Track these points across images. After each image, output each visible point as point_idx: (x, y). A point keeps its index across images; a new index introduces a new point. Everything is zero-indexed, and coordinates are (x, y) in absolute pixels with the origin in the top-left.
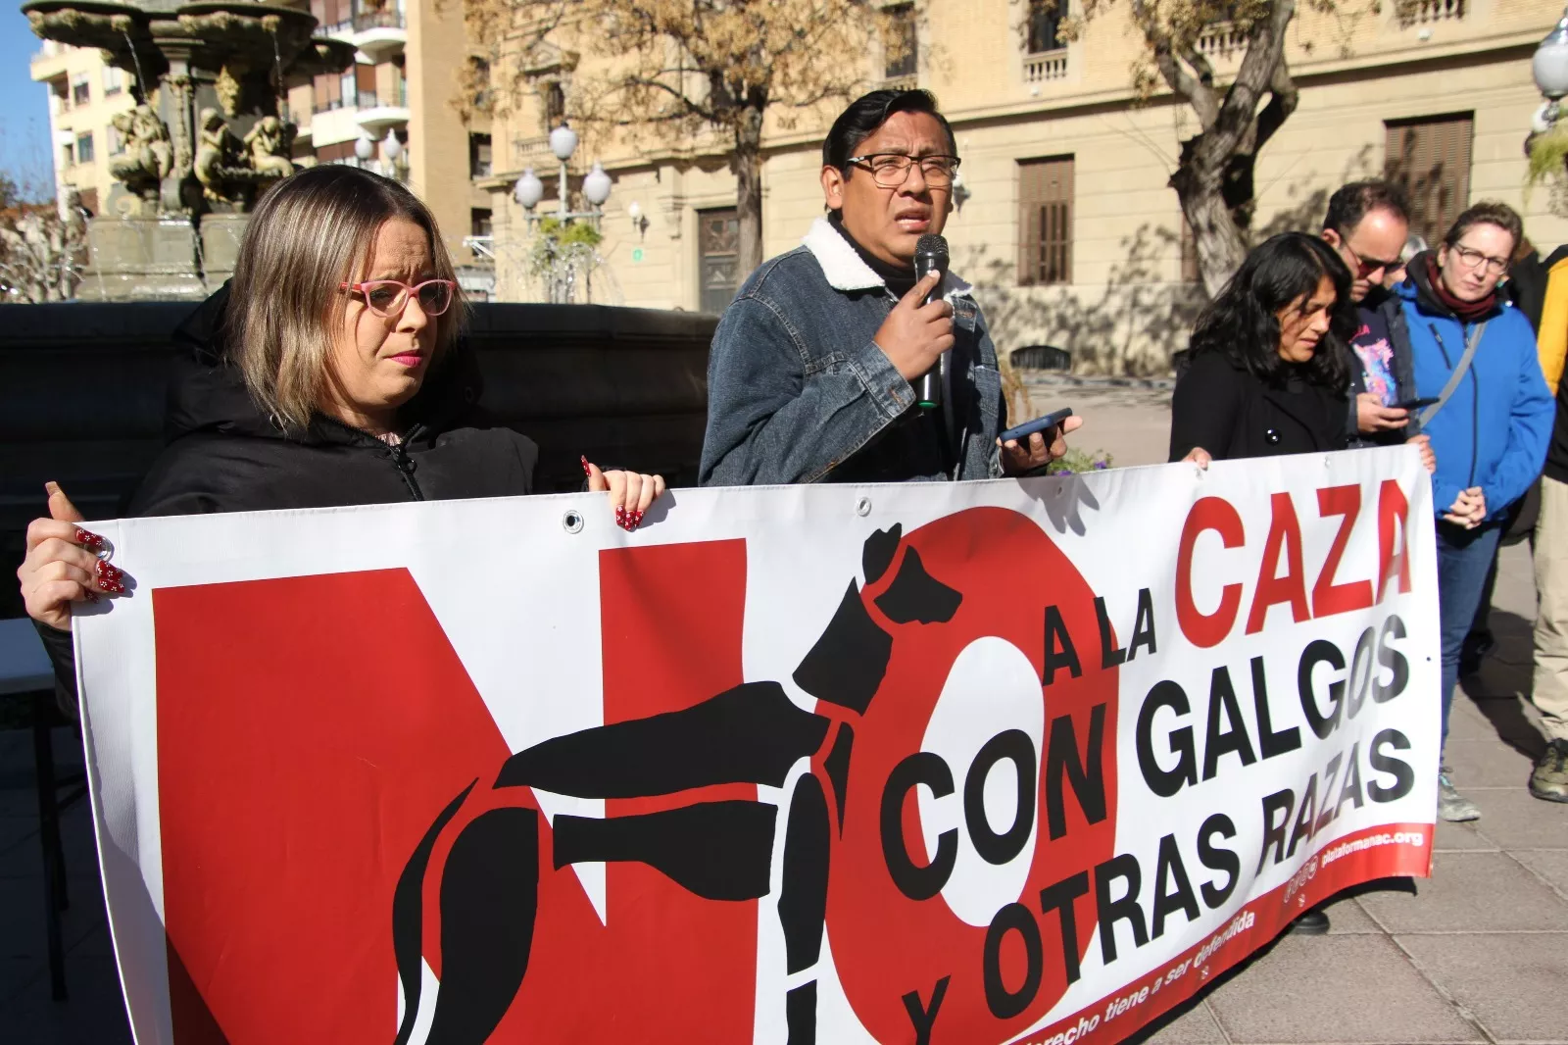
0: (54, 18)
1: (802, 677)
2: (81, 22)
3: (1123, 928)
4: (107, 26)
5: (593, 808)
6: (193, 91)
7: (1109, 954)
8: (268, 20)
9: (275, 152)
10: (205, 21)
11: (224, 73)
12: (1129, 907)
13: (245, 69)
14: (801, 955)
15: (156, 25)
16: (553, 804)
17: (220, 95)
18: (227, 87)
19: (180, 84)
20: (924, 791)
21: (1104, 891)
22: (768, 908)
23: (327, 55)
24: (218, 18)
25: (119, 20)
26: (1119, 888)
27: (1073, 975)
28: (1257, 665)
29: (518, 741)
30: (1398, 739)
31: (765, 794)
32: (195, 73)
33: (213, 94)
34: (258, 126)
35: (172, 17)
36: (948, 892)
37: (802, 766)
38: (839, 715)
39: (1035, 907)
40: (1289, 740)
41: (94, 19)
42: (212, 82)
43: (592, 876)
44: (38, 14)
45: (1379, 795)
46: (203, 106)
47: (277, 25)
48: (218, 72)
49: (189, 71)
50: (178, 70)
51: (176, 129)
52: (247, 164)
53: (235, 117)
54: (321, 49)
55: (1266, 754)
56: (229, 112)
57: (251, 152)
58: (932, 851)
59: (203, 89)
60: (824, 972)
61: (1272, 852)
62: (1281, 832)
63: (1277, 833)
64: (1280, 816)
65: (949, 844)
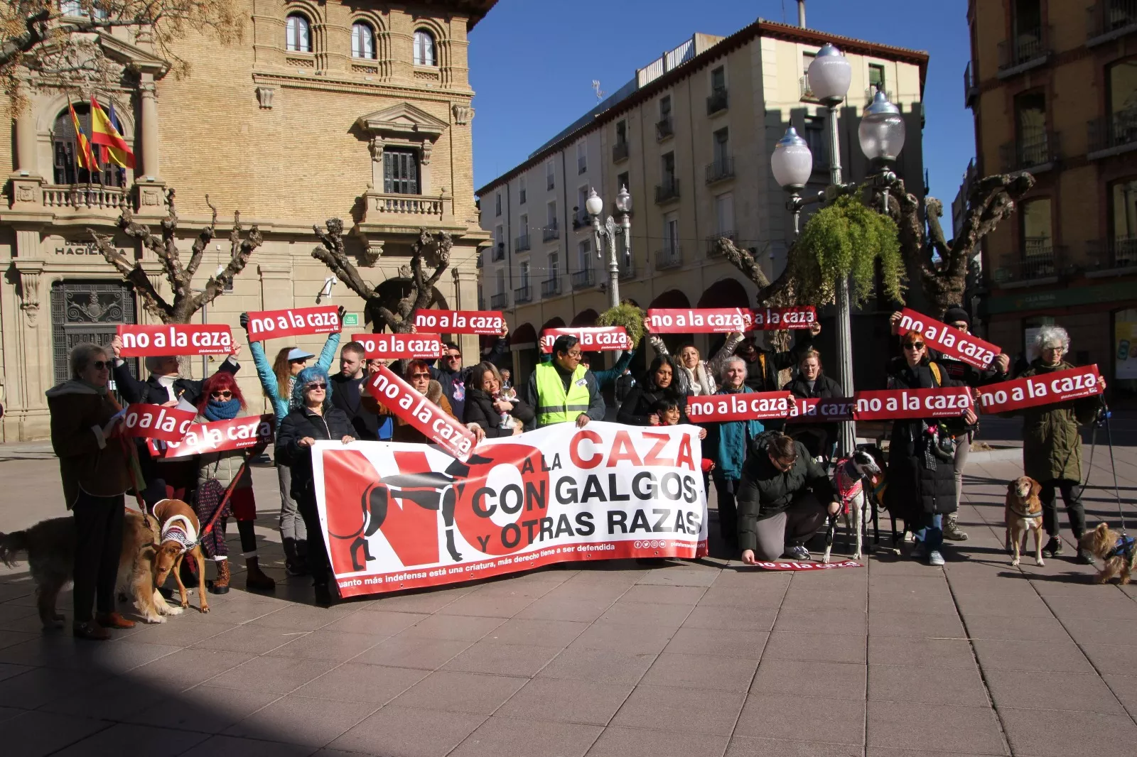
3: (546, 534)
7: (542, 539)
12: (549, 529)
14: (449, 523)
20: (487, 496)
21: (542, 525)
26: (547, 525)
27: (531, 541)
28: (612, 478)
36: (492, 517)
39: (520, 526)
40: (626, 498)
55: (611, 499)
58: (488, 508)
60: (454, 527)
61: (617, 528)
62: (622, 523)
63: (617, 523)
64: (617, 518)
65: (493, 508)
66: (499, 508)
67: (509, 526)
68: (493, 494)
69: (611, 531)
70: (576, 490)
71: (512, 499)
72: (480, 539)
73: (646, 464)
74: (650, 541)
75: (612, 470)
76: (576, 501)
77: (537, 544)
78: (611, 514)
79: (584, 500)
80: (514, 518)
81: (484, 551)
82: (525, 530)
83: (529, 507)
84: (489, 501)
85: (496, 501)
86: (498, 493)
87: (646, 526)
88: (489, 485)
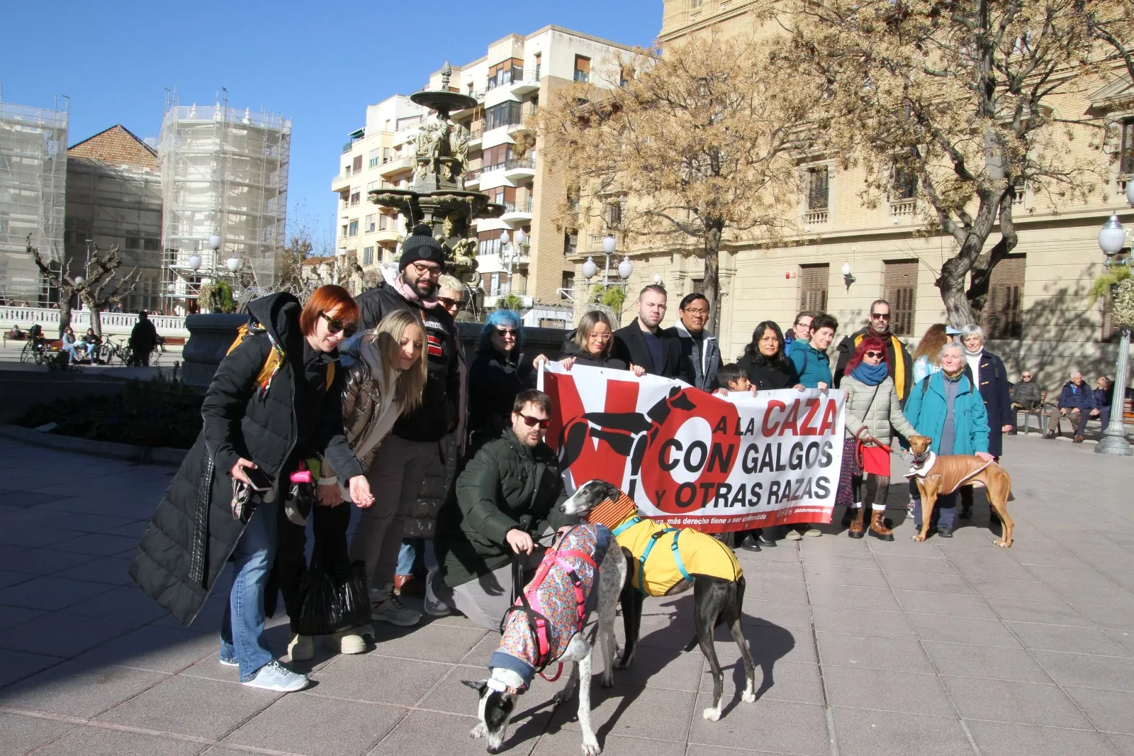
0: (381, 197)
1: (648, 414)
2: (392, 198)
3: (721, 501)
4: (402, 199)
5: (599, 428)
7: (716, 505)
8: (469, 198)
9: (464, 255)
10: (442, 198)
11: (447, 219)
12: (725, 497)
13: (456, 218)
14: (634, 472)
15: (421, 199)
16: (591, 424)
17: (444, 228)
21: (718, 490)
22: (629, 459)
23: (492, 211)
24: (448, 197)
25: (407, 197)
26: (723, 491)
27: (704, 506)
29: (587, 411)
30: (826, 480)
31: (633, 435)
32: (435, 219)
33: (441, 228)
34: (459, 243)
35: (429, 195)
36: (672, 472)
37: (644, 433)
38: (656, 425)
39: (698, 487)
41: (397, 197)
42: (442, 223)
44: (375, 195)
45: (818, 496)
47: (473, 200)
48: (445, 219)
49: (432, 218)
52: (452, 259)
53: (449, 238)
54: (490, 208)
55: (777, 470)
56: (447, 236)
57: (455, 254)
58: (671, 461)
59: (437, 226)
60: (639, 478)
61: (774, 499)
62: (777, 494)
63: (774, 493)
64: (775, 488)
65: (676, 462)
66: (681, 464)
67: (687, 485)
68: (679, 447)
70: (757, 459)
71: (695, 458)
72: (657, 493)
73: (800, 434)
75: (780, 439)
76: (756, 472)
77: (709, 509)
78: (772, 485)
79: (761, 469)
80: (693, 477)
81: (658, 506)
82: (700, 492)
83: (710, 468)
84: (674, 454)
85: (680, 455)
86: (685, 447)
87: (789, 495)
88: (677, 437)
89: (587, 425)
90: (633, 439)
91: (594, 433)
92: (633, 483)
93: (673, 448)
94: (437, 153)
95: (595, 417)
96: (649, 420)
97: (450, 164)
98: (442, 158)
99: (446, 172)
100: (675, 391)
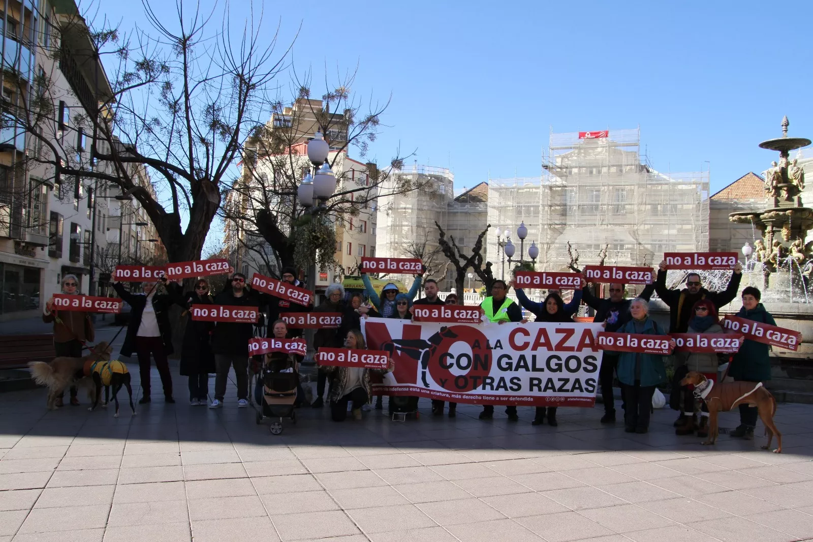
1: (429, 340)
2: (740, 218)
3: (488, 387)
4: (746, 218)
5: (400, 346)
6: (773, 234)
7: (484, 388)
12: (491, 384)
14: (424, 367)
15: (761, 216)
16: (395, 345)
17: (782, 235)
18: (784, 232)
19: (769, 233)
21: (485, 380)
22: (420, 362)
25: (749, 216)
26: (489, 381)
27: (475, 388)
29: (393, 338)
31: (420, 350)
32: (774, 229)
35: (763, 214)
36: (450, 370)
37: (428, 349)
38: (434, 345)
41: (743, 217)
42: (780, 231)
43: (399, 352)
46: (775, 239)
48: (782, 228)
49: (772, 228)
50: (769, 228)
51: (767, 247)
56: (785, 239)
58: (448, 364)
59: (776, 234)
60: (427, 371)
61: (535, 388)
62: (538, 385)
63: (536, 385)
64: (535, 382)
65: (451, 365)
66: (455, 365)
67: (461, 377)
68: (452, 357)
69: (531, 390)
70: (512, 363)
71: (464, 362)
72: (441, 380)
73: (556, 350)
74: (555, 397)
75: (534, 353)
76: (511, 370)
77: (479, 390)
78: (532, 379)
79: (516, 369)
80: (464, 373)
81: (442, 387)
82: (471, 381)
83: (475, 368)
84: (449, 361)
85: (454, 361)
86: (456, 357)
87: (553, 388)
88: (450, 351)
89: (393, 345)
90: (421, 352)
91: (398, 348)
92: (424, 374)
93: (448, 357)
94: (775, 182)
95: (397, 341)
96: (430, 343)
97: (785, 188)
98: (779, 185)
99: (784, 194)
100: (443, 329)
